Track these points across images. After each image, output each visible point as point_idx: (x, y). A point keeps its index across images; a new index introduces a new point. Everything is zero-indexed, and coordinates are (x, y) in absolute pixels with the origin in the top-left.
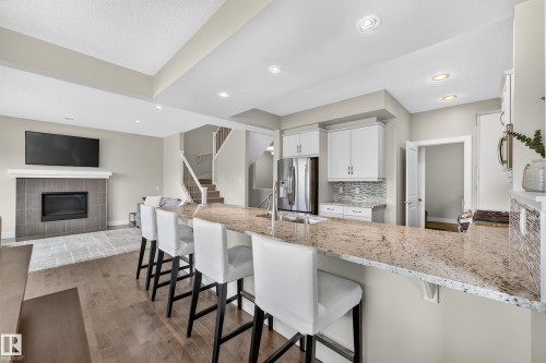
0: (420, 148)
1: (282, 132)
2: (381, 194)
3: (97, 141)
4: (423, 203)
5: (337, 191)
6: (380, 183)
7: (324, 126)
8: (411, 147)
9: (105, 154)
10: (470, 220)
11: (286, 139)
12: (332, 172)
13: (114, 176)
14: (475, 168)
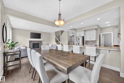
0: (103, 34)
1: (76, 32)
2: (96, 43)
3: (40, 34)
4: (103, 45)
5: (87, 42)
6: (96, 41)
7: (84, 31)
8: (101, 34)
9: (42, 36)
10: (113, 46)
11: (77, 33)
12: (86, 39)
13: (43, 40)
14: (114, 38)
